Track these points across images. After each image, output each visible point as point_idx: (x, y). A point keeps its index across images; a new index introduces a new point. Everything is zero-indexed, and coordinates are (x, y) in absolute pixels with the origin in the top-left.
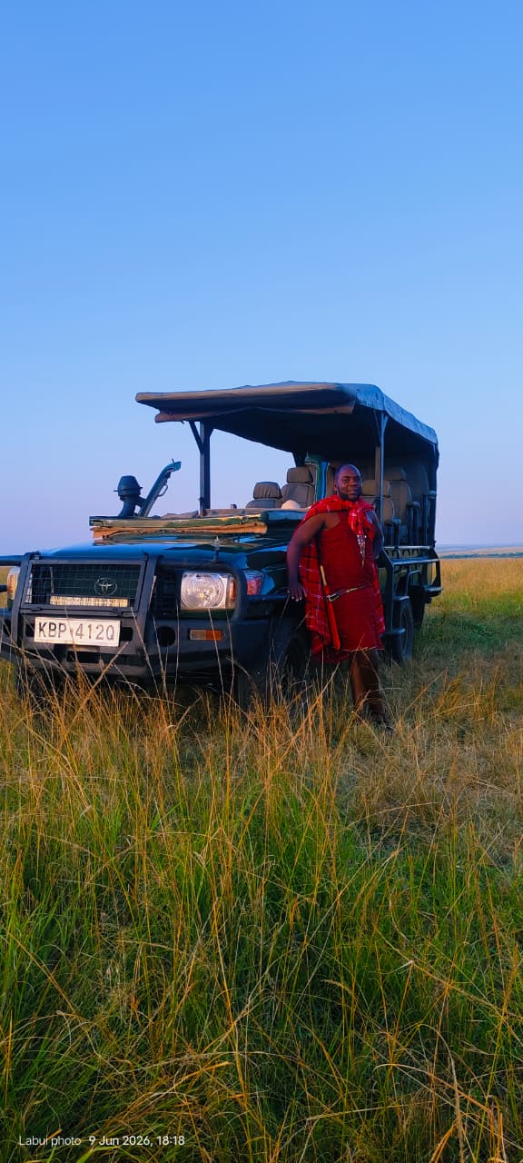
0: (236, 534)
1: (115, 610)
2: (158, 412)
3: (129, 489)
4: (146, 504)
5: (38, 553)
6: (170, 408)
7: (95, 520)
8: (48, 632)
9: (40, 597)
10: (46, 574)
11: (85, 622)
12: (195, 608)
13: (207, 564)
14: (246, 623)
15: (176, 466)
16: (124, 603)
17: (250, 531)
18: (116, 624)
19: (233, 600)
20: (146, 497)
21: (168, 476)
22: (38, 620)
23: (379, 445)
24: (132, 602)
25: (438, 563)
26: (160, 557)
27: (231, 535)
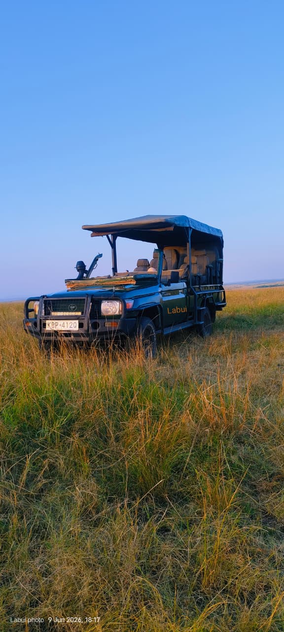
0: (124, 285)
1: (76, 316)
2: (92, 232)
3: (81, 266)
4: (88, 273)
5: (46, 296)
6: (97, 231)
7: (67, 281)
8: (51, 326)
9: (47, 313)
10: (49, 304)
11: (65, 322)
12: (107, 314)
13: (111, 297)
14: (126, 319)
15: (101, 256)
16: (79, 314)
17: (129, 283)
18: (77, 322)
19: (121, 311)
20: (88, 270)
21: (97, 260)
22: (47, 322)
23: (188, 242)
24: (82, 313)
25: (224, 292)
26: (92, 296)
27: (121, 285)
